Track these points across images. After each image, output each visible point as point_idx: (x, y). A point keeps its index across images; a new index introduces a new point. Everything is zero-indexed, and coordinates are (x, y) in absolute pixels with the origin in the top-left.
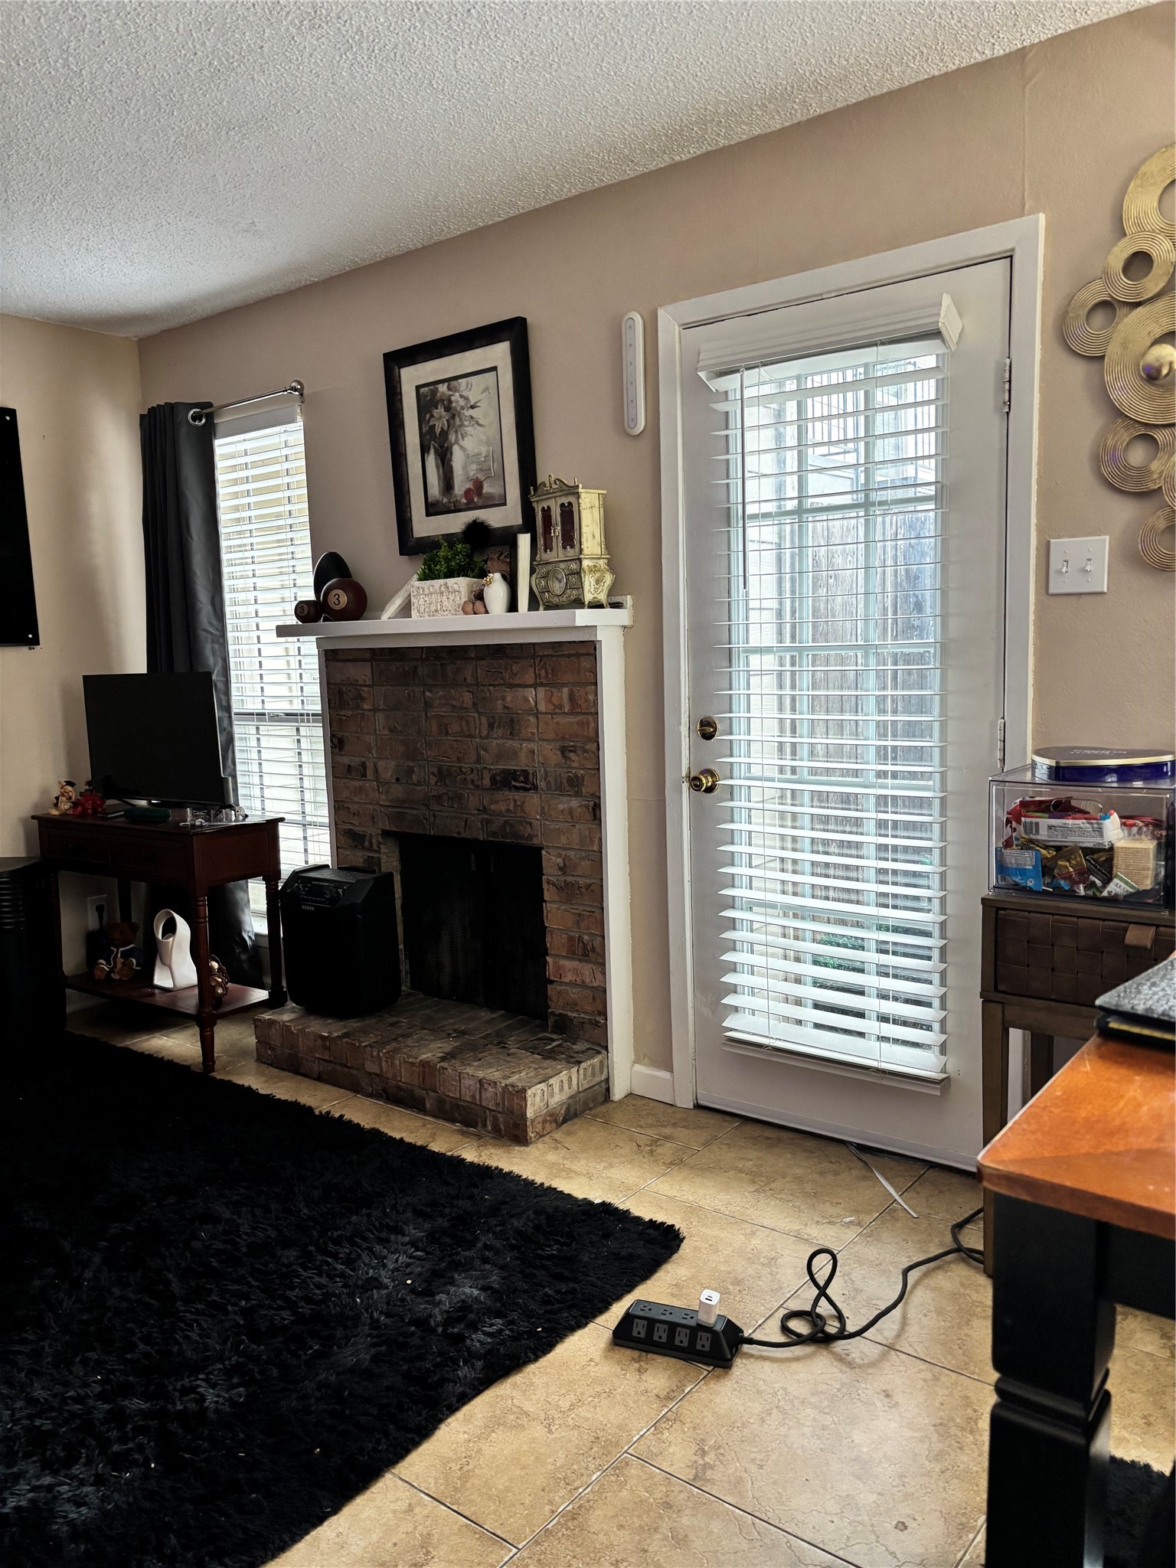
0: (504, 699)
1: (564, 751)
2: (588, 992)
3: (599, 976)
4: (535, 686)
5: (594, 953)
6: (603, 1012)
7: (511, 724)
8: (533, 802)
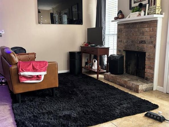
0: (142, 30)
1: (151, 37)
2: (151, 74)
3: (153, 71)
4: (147, 27)
5: (152, 68)
6: (153, 77)
7: (143, 33)
8: (145, 45)
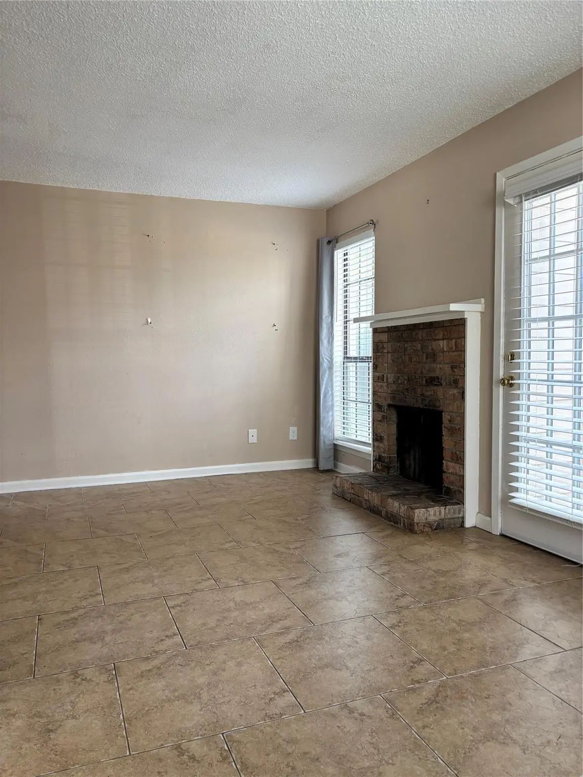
0: (432, 346)
1: (452, 367)
2: (457, 478)
3: (462, 470)
4: (443, 339)
5: (460, 459)
6: (463, 487)
7: (433, 356)
8: (440, 391)
